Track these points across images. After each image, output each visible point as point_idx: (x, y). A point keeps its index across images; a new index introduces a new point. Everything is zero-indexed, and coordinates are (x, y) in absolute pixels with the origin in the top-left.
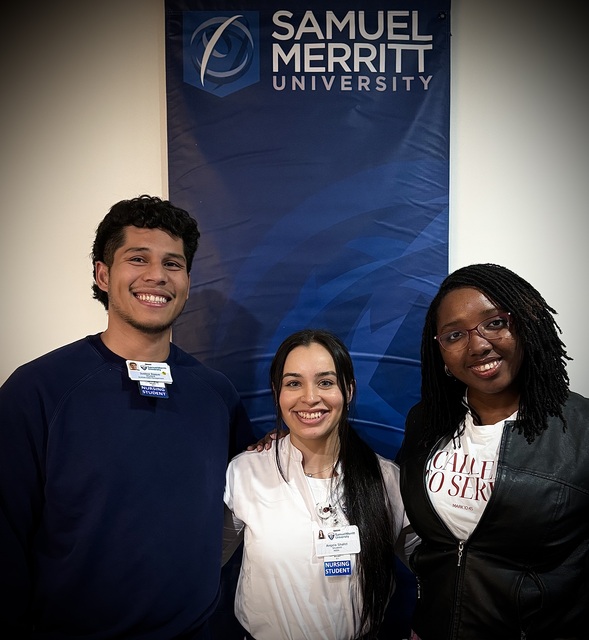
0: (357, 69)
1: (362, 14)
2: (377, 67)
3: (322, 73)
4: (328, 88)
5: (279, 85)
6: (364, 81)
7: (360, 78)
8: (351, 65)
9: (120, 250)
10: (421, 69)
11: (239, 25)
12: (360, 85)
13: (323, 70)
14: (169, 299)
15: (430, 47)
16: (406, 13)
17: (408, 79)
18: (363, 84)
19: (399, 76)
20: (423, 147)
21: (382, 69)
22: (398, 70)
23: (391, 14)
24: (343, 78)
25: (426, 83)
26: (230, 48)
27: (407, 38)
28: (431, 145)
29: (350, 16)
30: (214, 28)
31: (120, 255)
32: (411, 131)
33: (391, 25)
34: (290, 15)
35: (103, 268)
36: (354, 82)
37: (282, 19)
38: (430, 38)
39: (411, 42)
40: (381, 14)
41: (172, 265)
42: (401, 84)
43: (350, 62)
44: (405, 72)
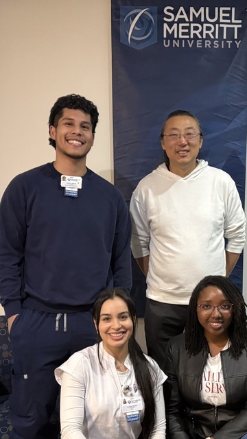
0: (204, 37)
1: (207, 9)
2: (214, 36)
3: (187, 39)
4: (190, 46)
5: (167, 44)
6: (208, 43)
7: (206, 41)
8: (202, 35)
9: (61, 119)
10: (236, 37)
11: (147, 13)
12: (206, 45)
13: (188, 37)
14: (83, 144)
15: (240, 26)
16: (229, 9)
17: (229, 42)
18: (208, 44)
19: (225, 41)
20: (236, 76)
21: (217, 37)
22: (225, 37)
23: (222, 9)
24: (198, 41)
25: (238, 44)
26: (143, 26)
27: (229, 21)
28: (239, 75)
29: (202, 9)
30: (135, 15)
31: (61, 121)
32: (230, 68)
33: (222, 15)
34: (172, 9)
35: (53, 129)
36: (203, 43)
37: (168, 10)
38: (240, 21)
39: (231, 23)
40: (217, 9)
41: (84, 127)
42: (226, 45)
43: (201, 33)
44: (227, 39)
